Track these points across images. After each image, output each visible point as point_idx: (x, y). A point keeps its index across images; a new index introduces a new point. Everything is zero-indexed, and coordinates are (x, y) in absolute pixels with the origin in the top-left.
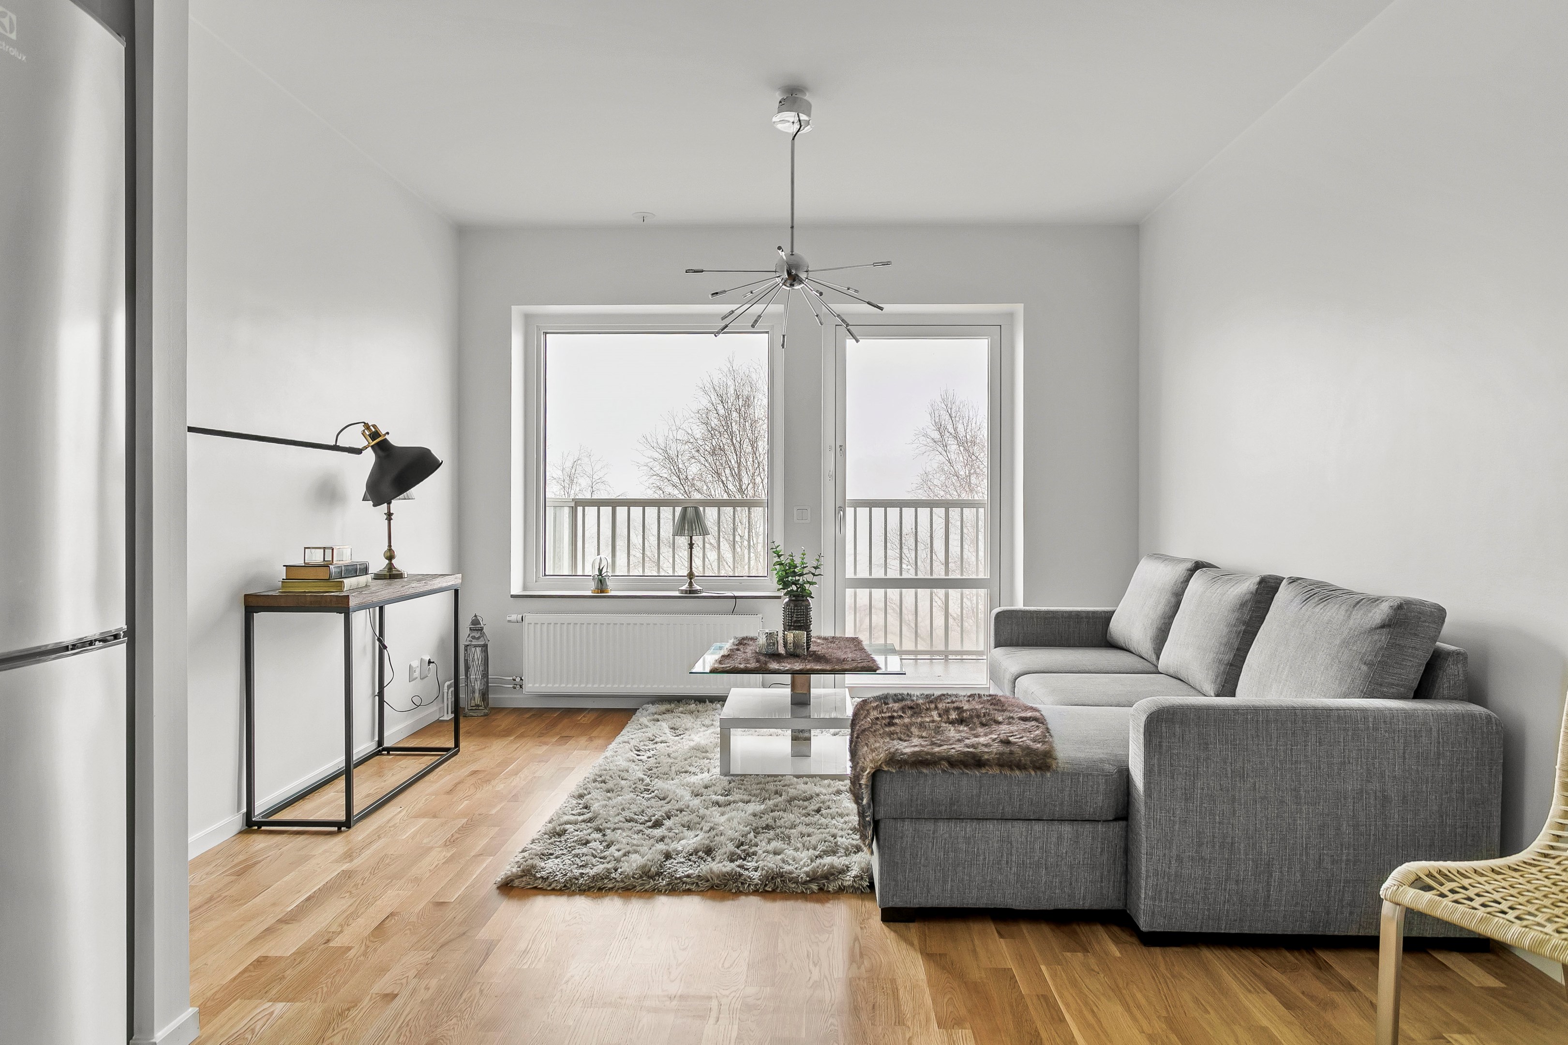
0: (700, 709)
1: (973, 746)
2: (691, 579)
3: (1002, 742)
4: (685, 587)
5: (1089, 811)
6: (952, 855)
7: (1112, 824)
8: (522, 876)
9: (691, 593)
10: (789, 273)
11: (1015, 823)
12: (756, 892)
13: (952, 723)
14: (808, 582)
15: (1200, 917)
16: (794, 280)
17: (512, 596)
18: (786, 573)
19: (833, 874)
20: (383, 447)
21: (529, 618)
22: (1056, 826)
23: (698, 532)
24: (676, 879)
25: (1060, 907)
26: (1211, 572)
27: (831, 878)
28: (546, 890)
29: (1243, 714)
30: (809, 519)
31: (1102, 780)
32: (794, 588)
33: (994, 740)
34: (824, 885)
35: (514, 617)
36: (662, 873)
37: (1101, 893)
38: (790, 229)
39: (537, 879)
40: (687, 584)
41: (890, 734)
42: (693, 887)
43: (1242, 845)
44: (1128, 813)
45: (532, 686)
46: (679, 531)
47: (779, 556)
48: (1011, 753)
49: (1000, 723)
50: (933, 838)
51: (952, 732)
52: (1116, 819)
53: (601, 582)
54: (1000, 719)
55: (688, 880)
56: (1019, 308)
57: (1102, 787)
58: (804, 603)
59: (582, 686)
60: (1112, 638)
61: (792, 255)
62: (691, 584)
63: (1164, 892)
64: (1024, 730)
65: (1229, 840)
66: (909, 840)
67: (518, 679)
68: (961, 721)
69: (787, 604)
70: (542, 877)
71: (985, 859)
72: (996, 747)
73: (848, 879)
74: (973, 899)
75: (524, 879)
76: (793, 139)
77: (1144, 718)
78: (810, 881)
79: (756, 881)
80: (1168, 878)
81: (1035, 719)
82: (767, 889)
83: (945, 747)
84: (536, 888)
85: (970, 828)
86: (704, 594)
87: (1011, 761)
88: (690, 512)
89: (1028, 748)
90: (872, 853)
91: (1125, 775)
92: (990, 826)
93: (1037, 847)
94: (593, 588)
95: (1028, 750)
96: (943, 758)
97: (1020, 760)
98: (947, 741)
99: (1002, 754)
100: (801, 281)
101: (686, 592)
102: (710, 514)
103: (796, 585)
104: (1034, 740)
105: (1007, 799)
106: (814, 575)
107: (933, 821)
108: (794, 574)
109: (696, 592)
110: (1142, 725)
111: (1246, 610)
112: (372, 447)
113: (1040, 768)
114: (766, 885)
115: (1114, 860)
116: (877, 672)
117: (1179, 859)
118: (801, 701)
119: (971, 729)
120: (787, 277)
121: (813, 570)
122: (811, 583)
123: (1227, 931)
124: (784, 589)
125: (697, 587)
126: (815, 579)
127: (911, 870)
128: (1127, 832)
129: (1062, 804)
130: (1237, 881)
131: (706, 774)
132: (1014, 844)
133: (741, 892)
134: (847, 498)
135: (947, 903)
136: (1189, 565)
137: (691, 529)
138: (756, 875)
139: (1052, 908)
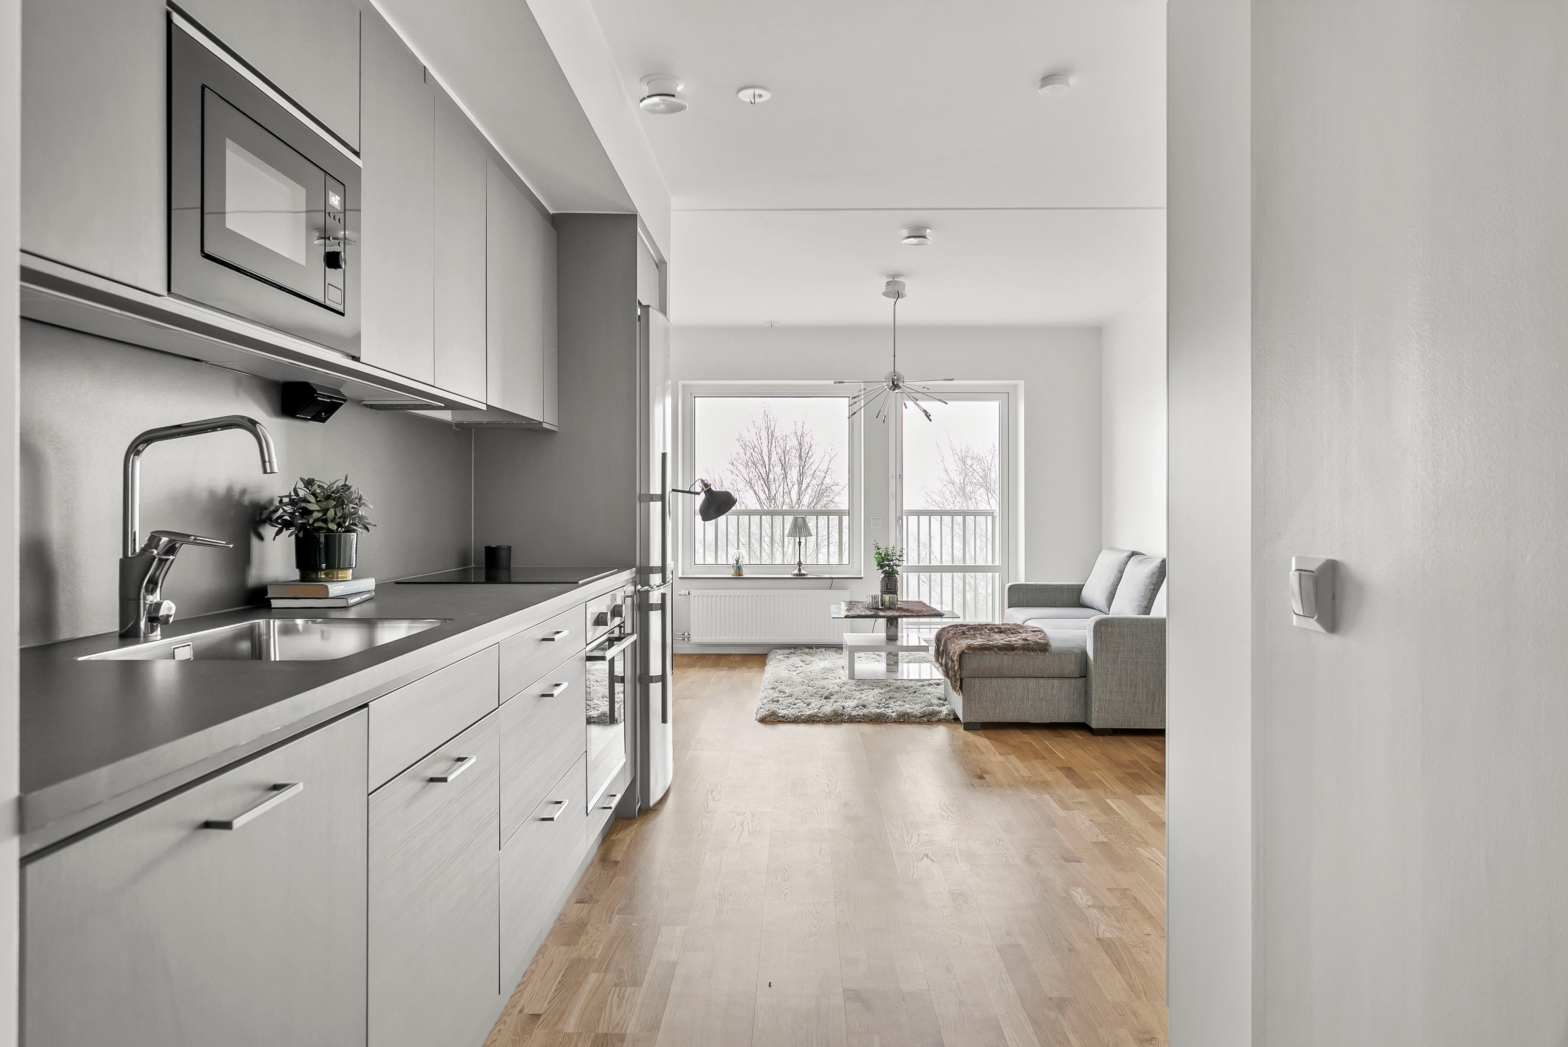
0: (812, 652)
1: (1009, 641)
2: (800, 566)
3: (1023, 639)
4: (796, 572)
5: (1067, 672)
6: (999, 695)
7: (1078, 679)
8: (770, 716)
9: (800, 576)
10: (893, 383)
11: (1030, 679)
12: (895, 722)
13: (997, 633)
14: (896, 565)
15: (1121, 720)
16: (896, 387)
17: (680, 578)
18: (883, 560)
19: (934, 714)
20: (709, 492)
21: (693, 593)
22: (1051, 680)
23: (803, 534)
24: (852, 716)
25: (1053, 721)
26: (1140, 557)
27: (933, 715)
28: (785, 722)
29: (1141, 622)
30: (881, 525)
31: (1073, 656)
32: (887, 568)
33: (1019, 639)
34: (930, 719)
35: (683, 592)
36: (844, 714)
37: (1073, 713)
38: (893, 357)
39: (779, 717)
40: (797, 569)
41: (966, 638)
42: (862, 720)
43: (1141, 685)
44: (1086, 674)
45: (695, 638)
46: (792, 534)
47: (878, 549)
48: (1028, 644)
49: (1021, 633)
50: (990, 687)
51: (997, 636)
52: (1081, 677)
53: (738, 569)
54: (1021, 631)
55: (859, 717)
56: (1021, 383)
57: (1073, 660)
58: (894, 578)
59: (730, 638)
60: (1083, 601)
61: (894, 372)
62: (800, 570)
63: (1103, 709)
64: (1034, 635)
65: (1135, 683)
66: (978, 688)
67: (686, 634)
68: (1001, 632)
69: (883, 578)
70: (781, 716)
71: (1015, 697)
72: (1021, 642)
73: (942, 716)
74: (1010, 717)
75: (772, 717)
76: (895, 304)
77: (1093, 624)
78: (922, 717)
79: (894, 717)
80: (1105, 701)
81: (1039, 631)
82: (900, 720)
83: (995, 642)
84: (779, 721)
85: (1008, 681)
86: (808, 576)
87: (1029, 648)
88: (800, 521)
89: (1037, 642)
90: (959, 695)
91: (1085, 654)
92: (1018, 680)
93: (1041, 691)
94: (733, 573)
95: (1037, 643)
96: (995, 647)
97: (1033, 647)
98: (996, 639)
99: (1024, 644)
100: (900, 388)
101: (797, 575)
102: (811, 522)
103: (889, 566)
104: (1040, 639)
105: (1027, 666)
106: (899, 560)
107: (989, 678)
108: (888, 560)
109: (803, 575)
110: (1092, 628)
111: (1155, 577)
112: (704, 492)
113: (1043, 651)
114: (900, 719)
115: (1080, 697)
116: (944, 616)
117: (1111, 692)
118: (892, 638)
119: (1007, 635)
120: (892, 385)
121: (898, 558)
122: (897, 566)
123: (1134, 728)
124: (881, 569)
125: (803, 572)
126: (900, 563)
127: (979, 703)
128: (1086, 683)
129: (1054, 669)
130: (1138, 703)
131: (838, 680)
132: (1030, 690)
133: (887, 722)
134: (904, 509)
135: (997, 720)
136: (1128, 553)
137: (800, 532)
138: (894, 714)
139: (1049, 722)
